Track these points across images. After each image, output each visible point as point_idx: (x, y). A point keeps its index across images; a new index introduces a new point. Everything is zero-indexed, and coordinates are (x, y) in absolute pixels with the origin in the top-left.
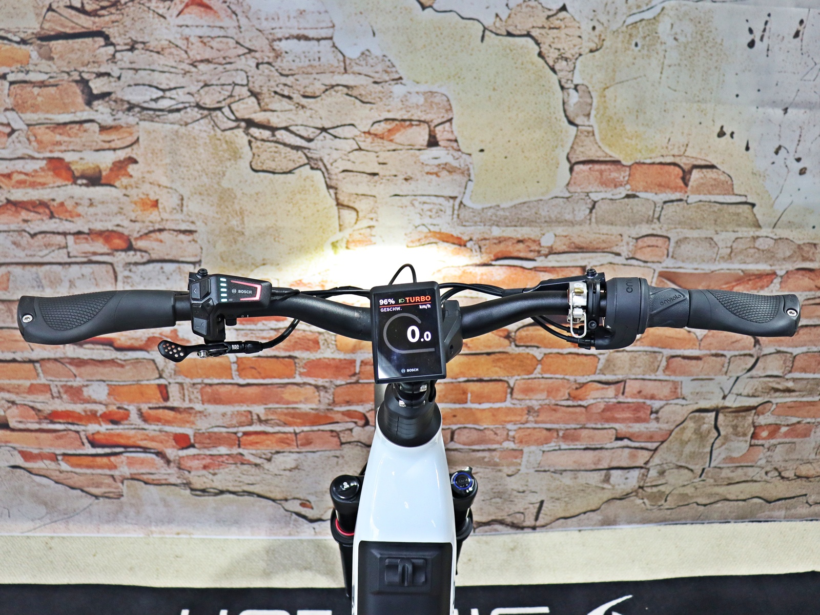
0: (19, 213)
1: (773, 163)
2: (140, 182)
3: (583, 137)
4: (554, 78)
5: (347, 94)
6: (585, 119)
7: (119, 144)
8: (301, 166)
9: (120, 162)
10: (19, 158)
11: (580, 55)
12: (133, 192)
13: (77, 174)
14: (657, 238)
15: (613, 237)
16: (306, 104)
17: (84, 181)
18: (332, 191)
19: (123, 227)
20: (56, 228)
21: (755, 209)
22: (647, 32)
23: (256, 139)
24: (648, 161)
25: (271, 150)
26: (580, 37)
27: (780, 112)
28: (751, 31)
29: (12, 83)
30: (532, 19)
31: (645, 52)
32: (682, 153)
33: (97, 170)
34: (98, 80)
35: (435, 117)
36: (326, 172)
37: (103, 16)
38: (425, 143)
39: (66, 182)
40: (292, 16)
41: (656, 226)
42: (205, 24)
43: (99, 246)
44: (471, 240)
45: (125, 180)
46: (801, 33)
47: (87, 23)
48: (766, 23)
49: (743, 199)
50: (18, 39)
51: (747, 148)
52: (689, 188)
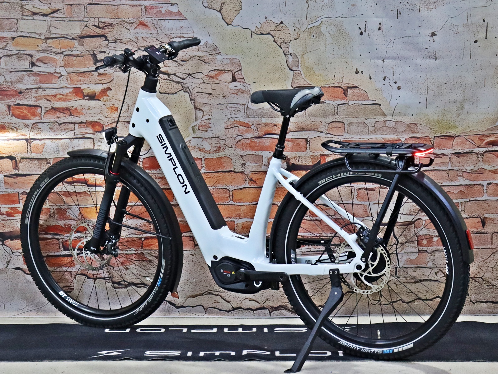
0: (56, 113)
1: (384, 84)
2: (111, 99)
3: (297, 76)
4: (281, 51)
5: (199, 60)
6: (297, 68)
7: (105, 81)
8: (180, 91)
9: (104, 89)
10: (61, 88)
11: (291, 41)
12: (108, 103)
13: (85, 94)
14: (338, 123)
15: (318, 123)
16: (182, 64)
17: (88, 98)
18: (192, 101)
19: (101, 120)
20: (71, 121)
21: (381, 107)
22: (317, 31)
23: (162, 78)
24: (327, 86)
25: (167, 83)
26: (290, 34)
27: (381, 61)
28: (360, 28)
29: (65, 55)
30: (270, 27)
31: (317, 39)
32: (341, 82)
33: (94, 93)
34: (100, 54)
35: (234, 69)
36: (190, 93)
37: (106, 29)
38: (231, 80)
39: (80, 98)
40: (178, 29)
41: (337, 117)
42: (145, 32)
43: (89, 130)
44: (253, 124)
45: (105, 98)
46: (381, 28)
47: (99, 31)
48: (365, 25)
49: (374, 102)
50: (71, 38)
51: (370, 78)
52: (348, 98)
